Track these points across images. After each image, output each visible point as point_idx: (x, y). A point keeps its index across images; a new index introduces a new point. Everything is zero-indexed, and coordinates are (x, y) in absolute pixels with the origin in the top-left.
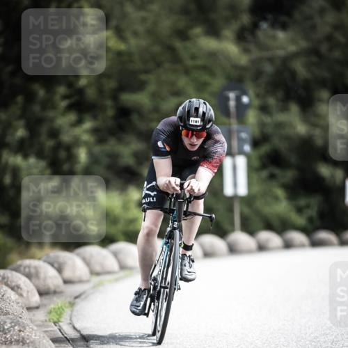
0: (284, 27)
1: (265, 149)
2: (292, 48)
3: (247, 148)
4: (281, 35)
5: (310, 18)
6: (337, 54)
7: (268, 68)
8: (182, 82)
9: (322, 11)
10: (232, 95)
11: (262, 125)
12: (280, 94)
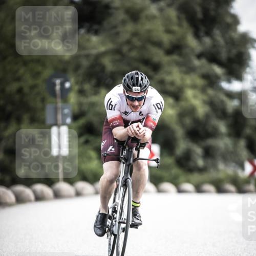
0: (96, 33)
1: (82, 121)
2: (102, 49)
3: (69, 120)
4: (94, 39)
5: (115, 27)
6: (134, 54)
7: (85, 63)
8: (22, 71)
9: (124, 22)
10: (58, 82)
11: (80, 104)
12: (94, 82)
